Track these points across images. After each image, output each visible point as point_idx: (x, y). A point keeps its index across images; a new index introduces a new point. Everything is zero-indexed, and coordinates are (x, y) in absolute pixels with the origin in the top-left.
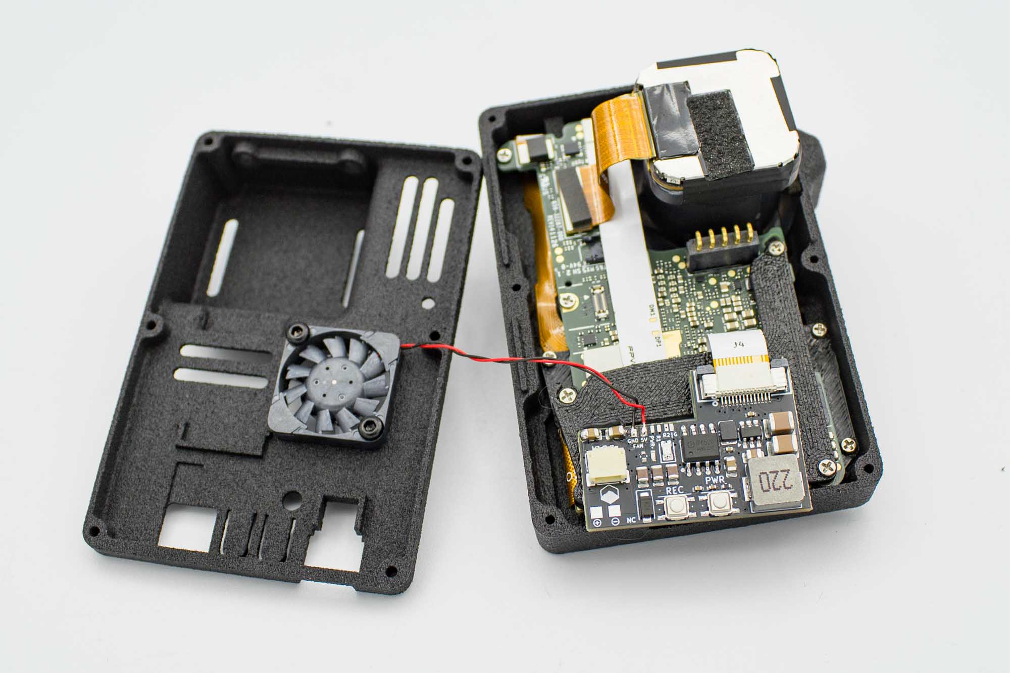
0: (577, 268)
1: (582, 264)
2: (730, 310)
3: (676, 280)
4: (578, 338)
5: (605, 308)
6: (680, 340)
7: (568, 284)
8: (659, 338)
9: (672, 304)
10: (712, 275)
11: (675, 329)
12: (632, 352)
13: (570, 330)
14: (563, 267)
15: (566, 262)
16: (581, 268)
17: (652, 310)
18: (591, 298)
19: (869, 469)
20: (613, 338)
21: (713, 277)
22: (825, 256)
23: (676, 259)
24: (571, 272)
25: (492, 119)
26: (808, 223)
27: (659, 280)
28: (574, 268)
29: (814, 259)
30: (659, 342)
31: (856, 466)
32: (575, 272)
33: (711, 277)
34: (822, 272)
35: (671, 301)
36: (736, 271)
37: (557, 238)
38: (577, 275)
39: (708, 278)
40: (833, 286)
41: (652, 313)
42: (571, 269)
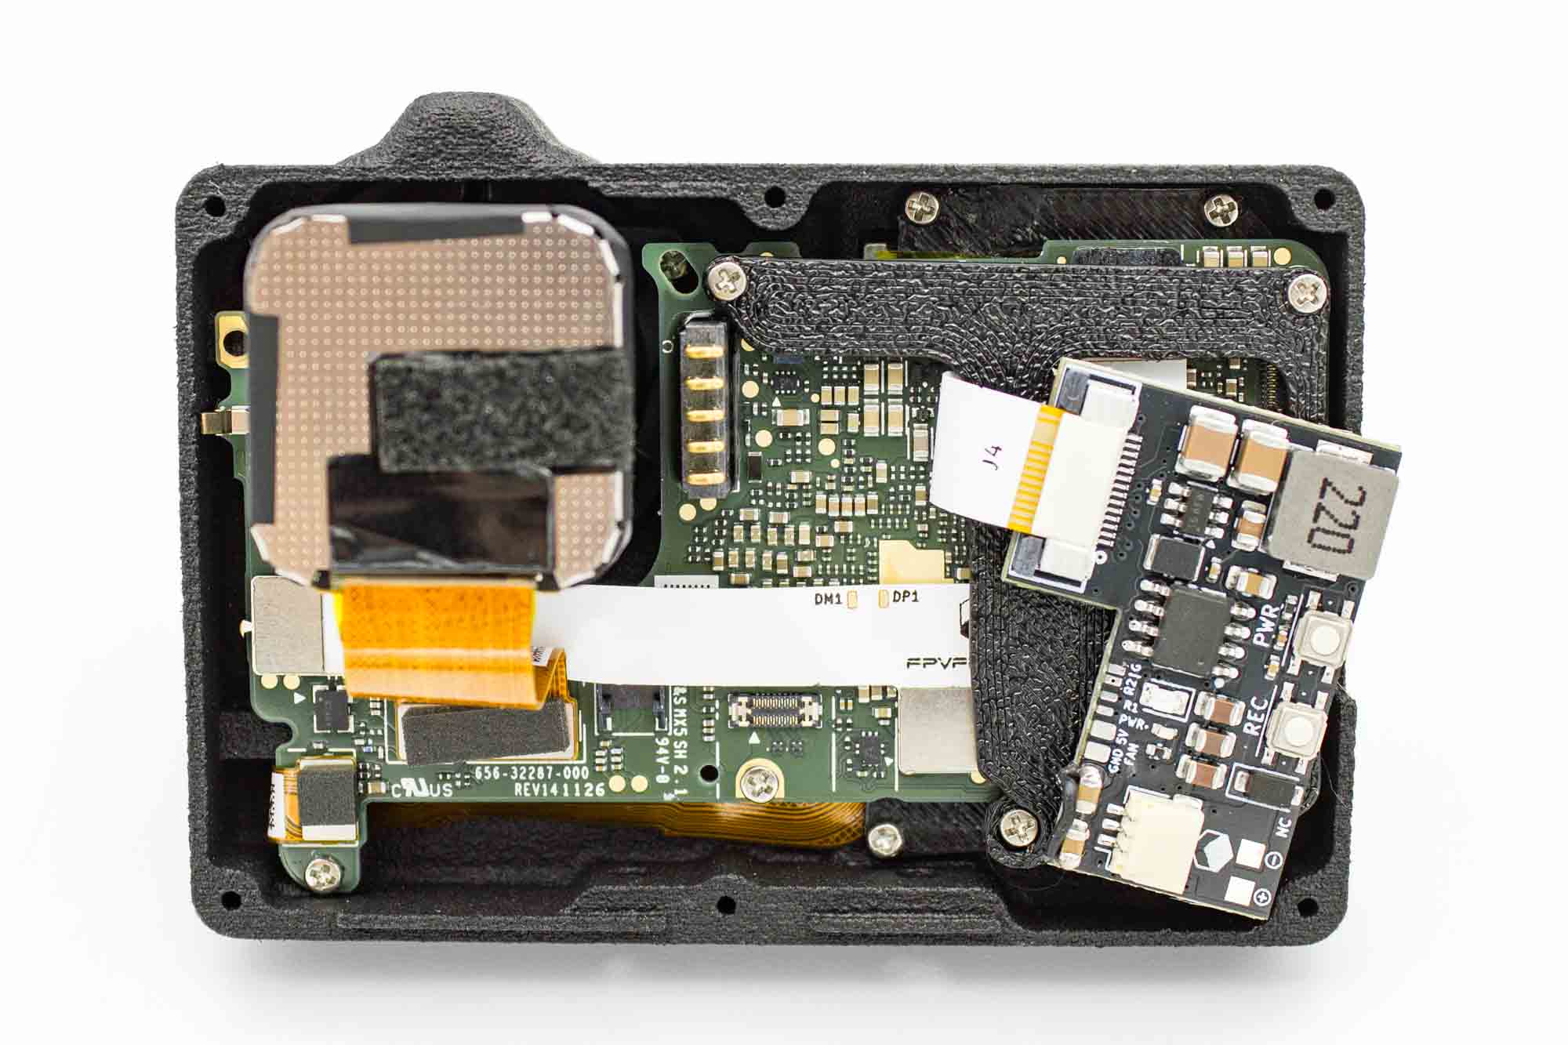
0: (670, 748)
1: (661, 735)
2: (853, 417)
3: (748, 525)
4: (859, 774)
5: (792, 702)
6: (906, 544)
7: (709, 773)
8: (895, 592)
9: (812, 546)
10: (748, 437)
11: (877, 550)
12: (922, 662)
13: (834, 789)
14: (663, 779)
15: (652, 771)
16: (673, 738)
17: (829, 599)
18: (760, 729)
19: (1324, 199)
20: (878, 697)
21: (753, 435)
22: (772, 170)
23: (687, 512)
24: (681, 763)
25: (231, 900)
26: (679, 194)
27: (742, 563)
28: (672, 753)
29: (775, 197)
30: (906, 594)
31: (1315, 228)
32: (681, 754)
33: (753, 441)
34: (815, 184)
35: (804, 548)
36: (745, 379)
37: (581, 781)
38: (690, 751)
39: (755, 446)
40: (858, 169)
41: (835, 600)
42: (674, 761)
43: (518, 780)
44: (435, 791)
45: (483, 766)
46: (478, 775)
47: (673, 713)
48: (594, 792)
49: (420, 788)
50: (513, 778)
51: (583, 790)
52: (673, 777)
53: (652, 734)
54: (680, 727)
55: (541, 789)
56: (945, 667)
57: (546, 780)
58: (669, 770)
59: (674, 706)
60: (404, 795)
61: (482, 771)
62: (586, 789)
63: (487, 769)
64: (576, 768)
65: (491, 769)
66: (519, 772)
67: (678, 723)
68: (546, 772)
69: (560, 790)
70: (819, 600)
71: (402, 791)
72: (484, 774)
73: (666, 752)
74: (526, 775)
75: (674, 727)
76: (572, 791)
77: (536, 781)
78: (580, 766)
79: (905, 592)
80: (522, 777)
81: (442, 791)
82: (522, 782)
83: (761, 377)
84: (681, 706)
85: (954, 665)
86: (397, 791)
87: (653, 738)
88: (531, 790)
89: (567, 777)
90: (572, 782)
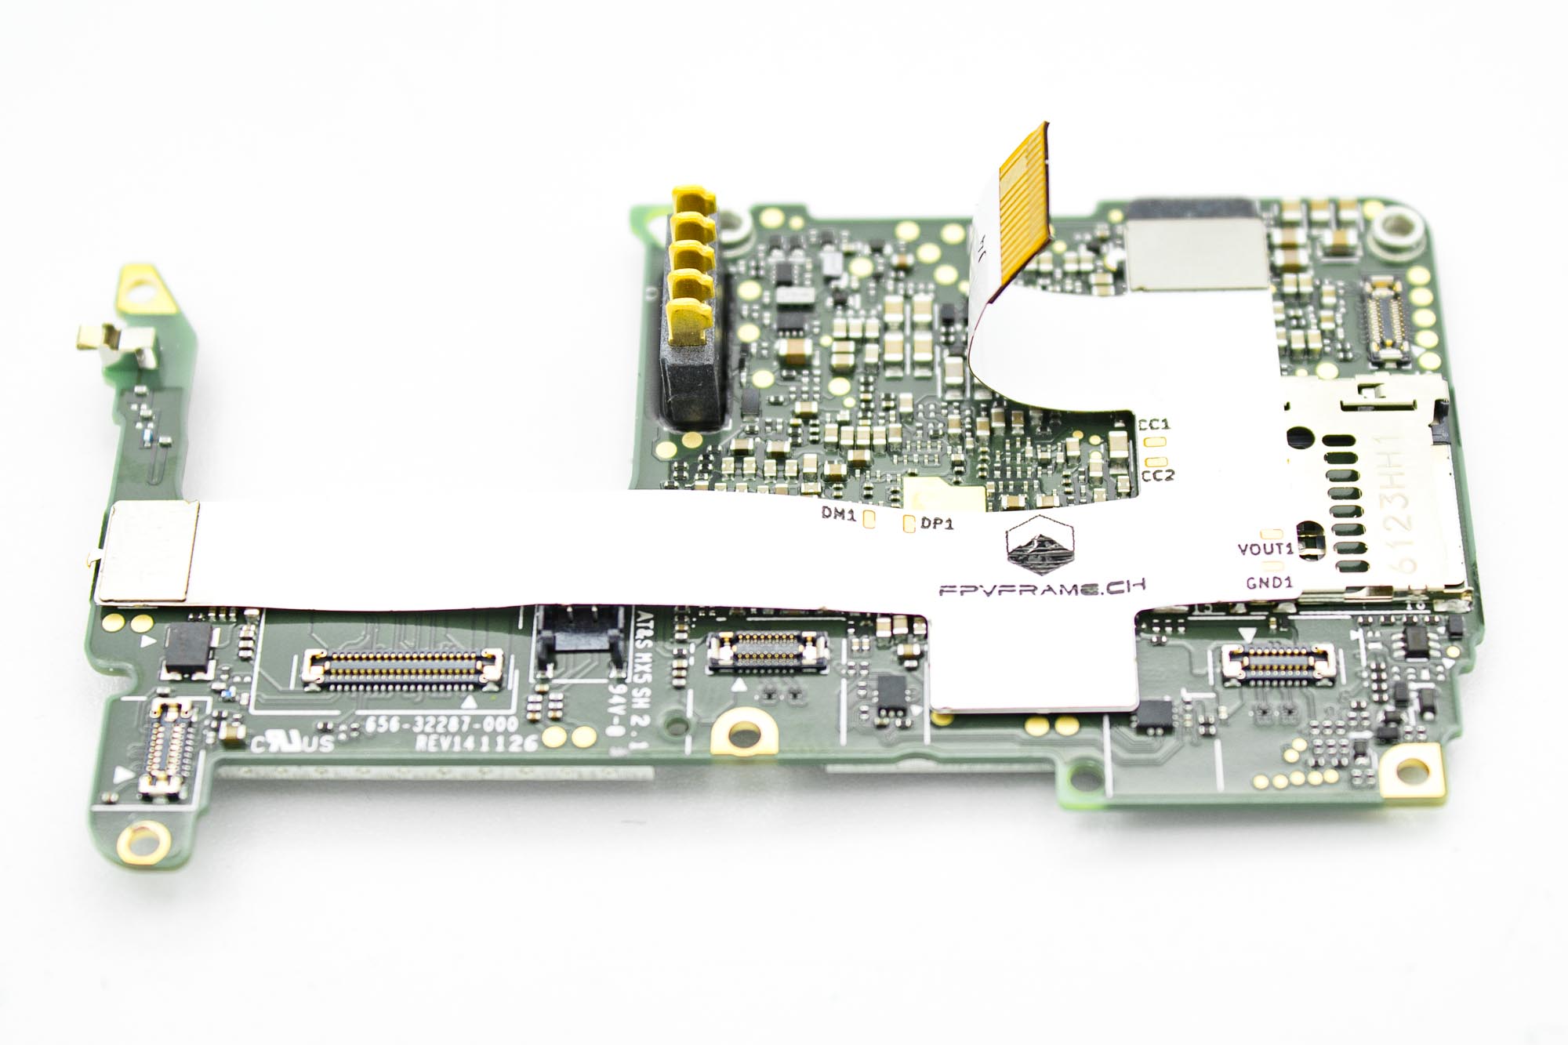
0: (628, 696)
1: (617, 682)
2: (871, 349)
3: (740, 456)
7: (678, 727)
8: (924, 519)
9: (819, 475)
10: (743, 379)
11: (901, 483)
12: (959, 589)
13: (843, 741)
14: (616, 731)
15: (602, 721)
16: (633, 686)
20: (901, 629)
23: (666, 451)
24: (641, 713)
28: (629, 702)
30: (938, 521)
32: (641, 703)
33: (750, 380)
35: (810, 477)
37: (507, 734)
38: (653, 699)
39: (752, 386)
41: (847, 516)
42: (630, 710)
43: (423, 732)
44: (310, 745)
45: (378, 717)
46: (370, 727)
47: (635, 658)
48: (522, 745)
49: (290, 741)
50: (416, 730)
51: (507, 744)
52: (629, 728)
53: (605, 681)
54: (642, 673)
55: (452, 744)
56: (989, 594)
57: (459, 732)
58: (624, 721)
59: (636, 650)
60: (267, 752)
61: (377, 721)
62: (511, 743)
63: (382, 721)
64: (501, 720)
65: (388, 720)
66: (425, 723)
67: (639, 668)
68: (461, 723)
69: (478, 743)
70: (827, 512)
71: (267, 745)
72: (378, 725)
73: (623, 700)
74: (434, 726)
75: (634, 674)
76: (493, 743)
77: (447, 733)
78: (507, 717)
79: (936, 520)
80: (428, 729)
81: (320, 745)
82: (428, 735)
83: (761, 318)
84: (645, 650)
85: (1000, 591)
86: (259, 744)
87: (606, 686)
88: (438, 744)
89: (488, 728)
90: (493, 735)
